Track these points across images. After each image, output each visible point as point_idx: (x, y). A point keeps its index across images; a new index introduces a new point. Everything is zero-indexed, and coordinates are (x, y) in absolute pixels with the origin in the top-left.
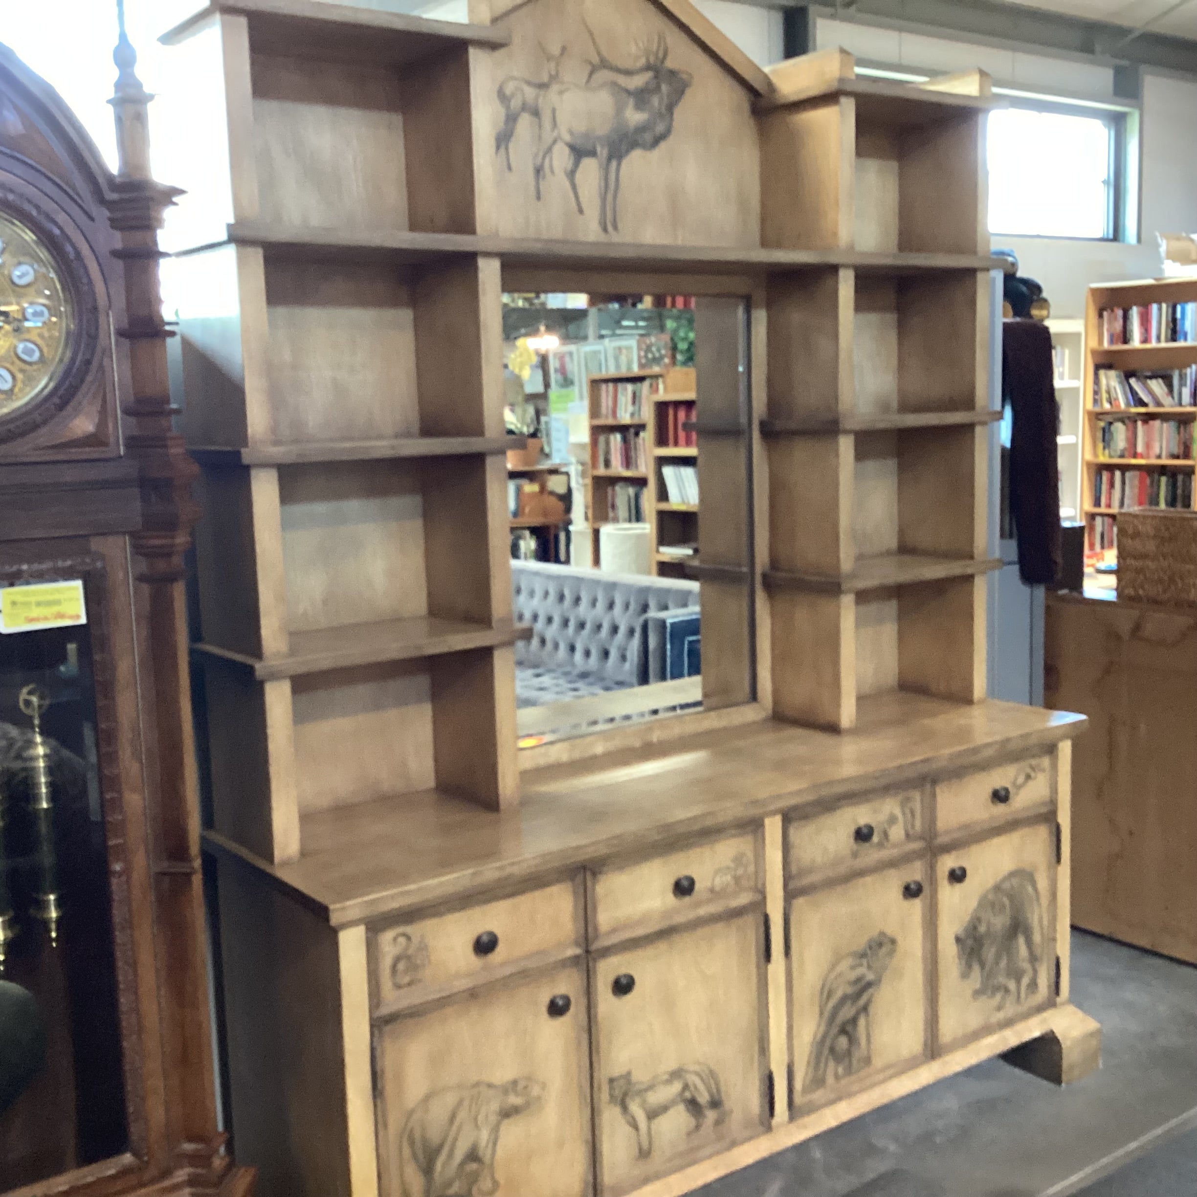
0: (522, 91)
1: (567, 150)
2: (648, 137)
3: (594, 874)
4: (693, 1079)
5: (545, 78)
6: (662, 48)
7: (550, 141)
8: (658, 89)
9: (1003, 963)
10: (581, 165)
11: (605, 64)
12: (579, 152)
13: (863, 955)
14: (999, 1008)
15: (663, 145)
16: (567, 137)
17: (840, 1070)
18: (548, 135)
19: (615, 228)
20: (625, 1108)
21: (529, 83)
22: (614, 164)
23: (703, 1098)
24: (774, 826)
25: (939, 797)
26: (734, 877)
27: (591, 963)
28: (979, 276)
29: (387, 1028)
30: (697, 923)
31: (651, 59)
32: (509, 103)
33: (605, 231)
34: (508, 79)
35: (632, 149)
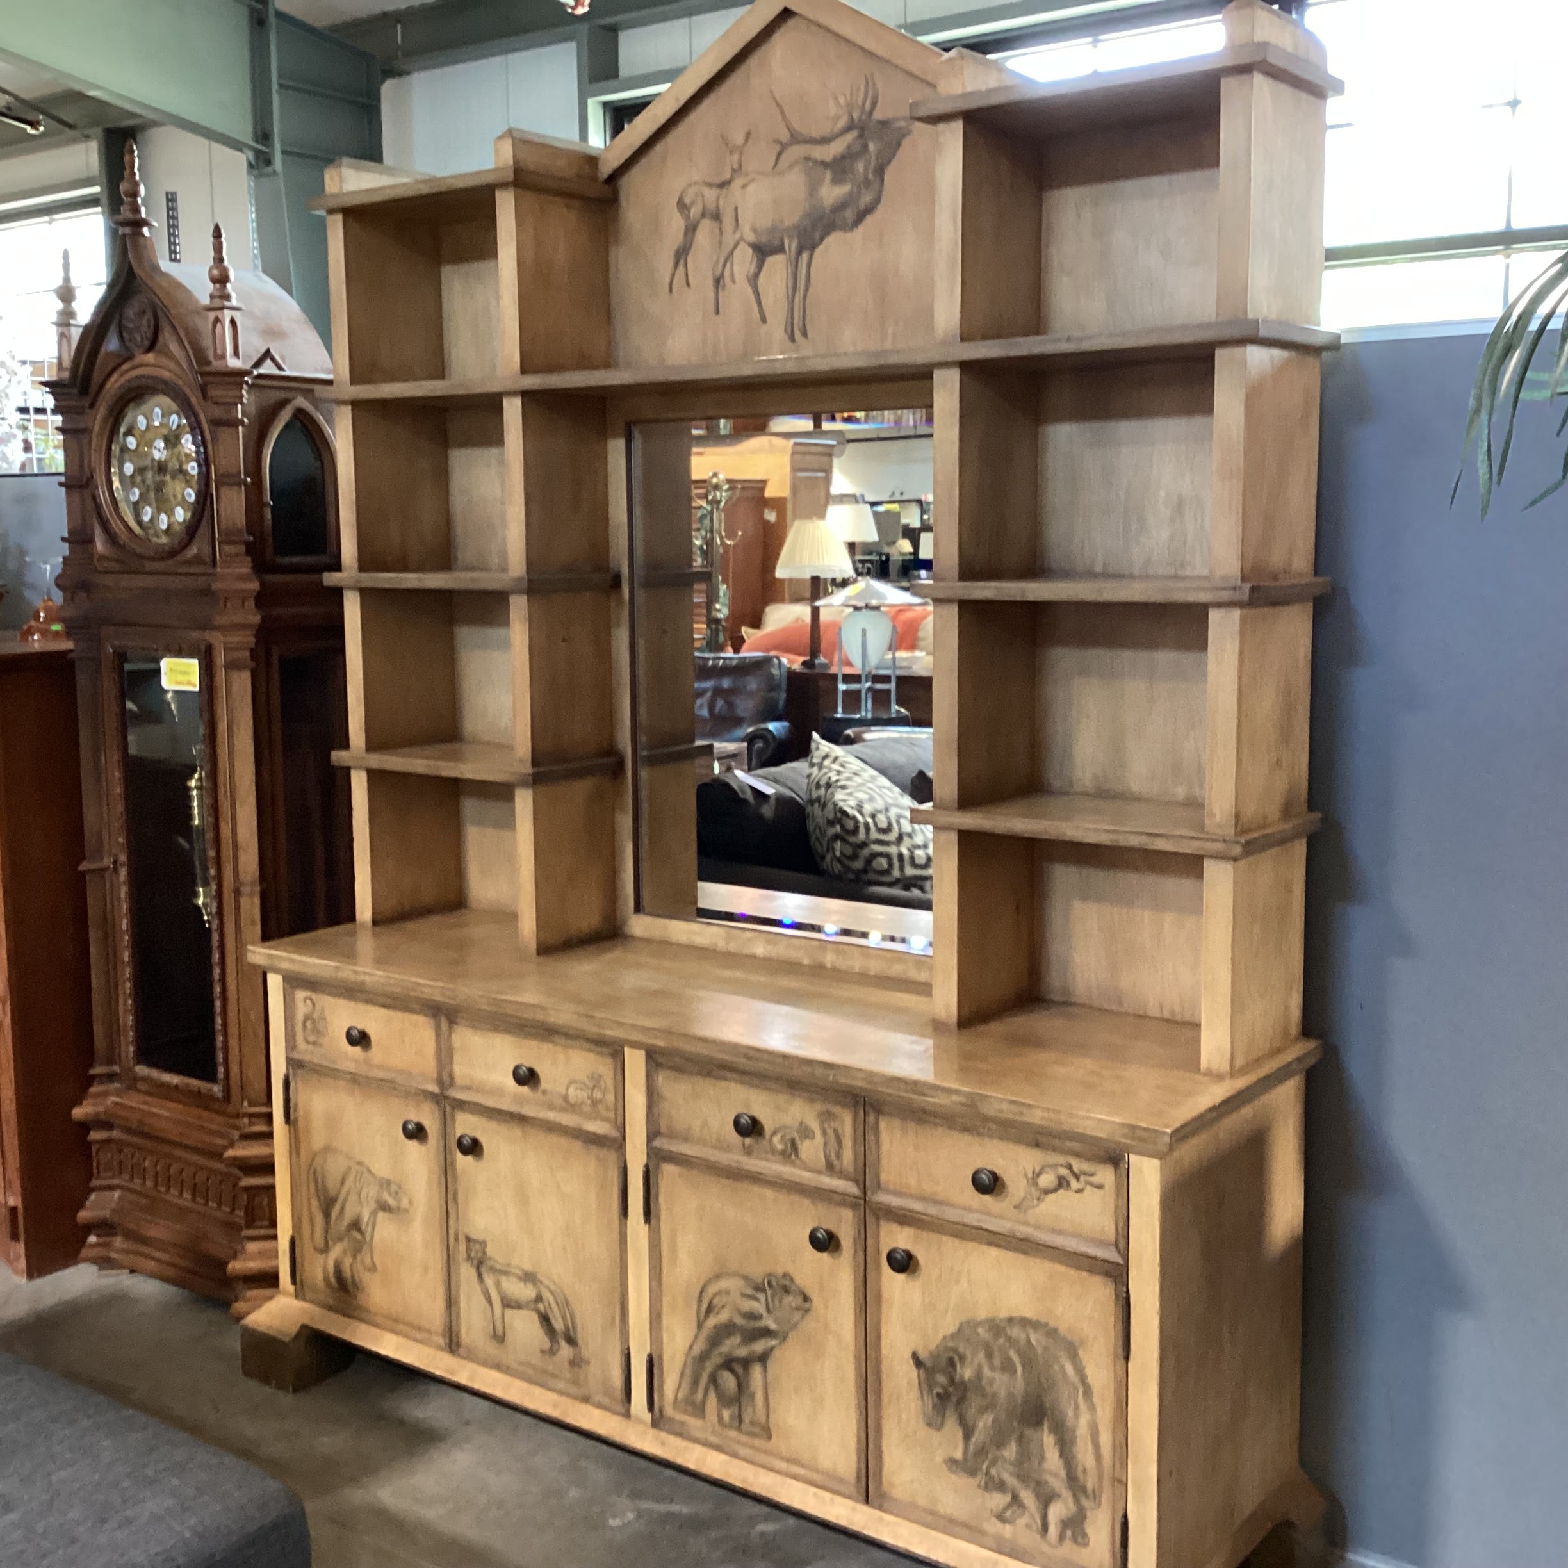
0: (703, 196)
1: (750, 251)
2: (849, 214)
3: (452, 1022)
4: (546, 1295)
5: (727, 176)
6: (869, 99)
7: (732, 244)
8: (865, 147)
9: (1011, 1451)
11: (796, 138)
12: (762, 252)
13: (759, 1288)
14: (1001, 1517)
15: (869, 220)
16: (750, 237)
17: (726, 1414)
18: (729, 238)
19: (805, 334)
20: (480, 1276)
21: (710, 185)
22: (805, 256)
23: (558, 1325)
24: (635, 1061)
25: (885, 1137)
26: (590, 1098)
27: (448, 1108)
28: (1220, 354)
29: (299, 1072)
30: (551, 1128)
31: (856, 116)
32: (689, 212)
33: (792, 339)
34: (690, 185)
35: (828, 233)
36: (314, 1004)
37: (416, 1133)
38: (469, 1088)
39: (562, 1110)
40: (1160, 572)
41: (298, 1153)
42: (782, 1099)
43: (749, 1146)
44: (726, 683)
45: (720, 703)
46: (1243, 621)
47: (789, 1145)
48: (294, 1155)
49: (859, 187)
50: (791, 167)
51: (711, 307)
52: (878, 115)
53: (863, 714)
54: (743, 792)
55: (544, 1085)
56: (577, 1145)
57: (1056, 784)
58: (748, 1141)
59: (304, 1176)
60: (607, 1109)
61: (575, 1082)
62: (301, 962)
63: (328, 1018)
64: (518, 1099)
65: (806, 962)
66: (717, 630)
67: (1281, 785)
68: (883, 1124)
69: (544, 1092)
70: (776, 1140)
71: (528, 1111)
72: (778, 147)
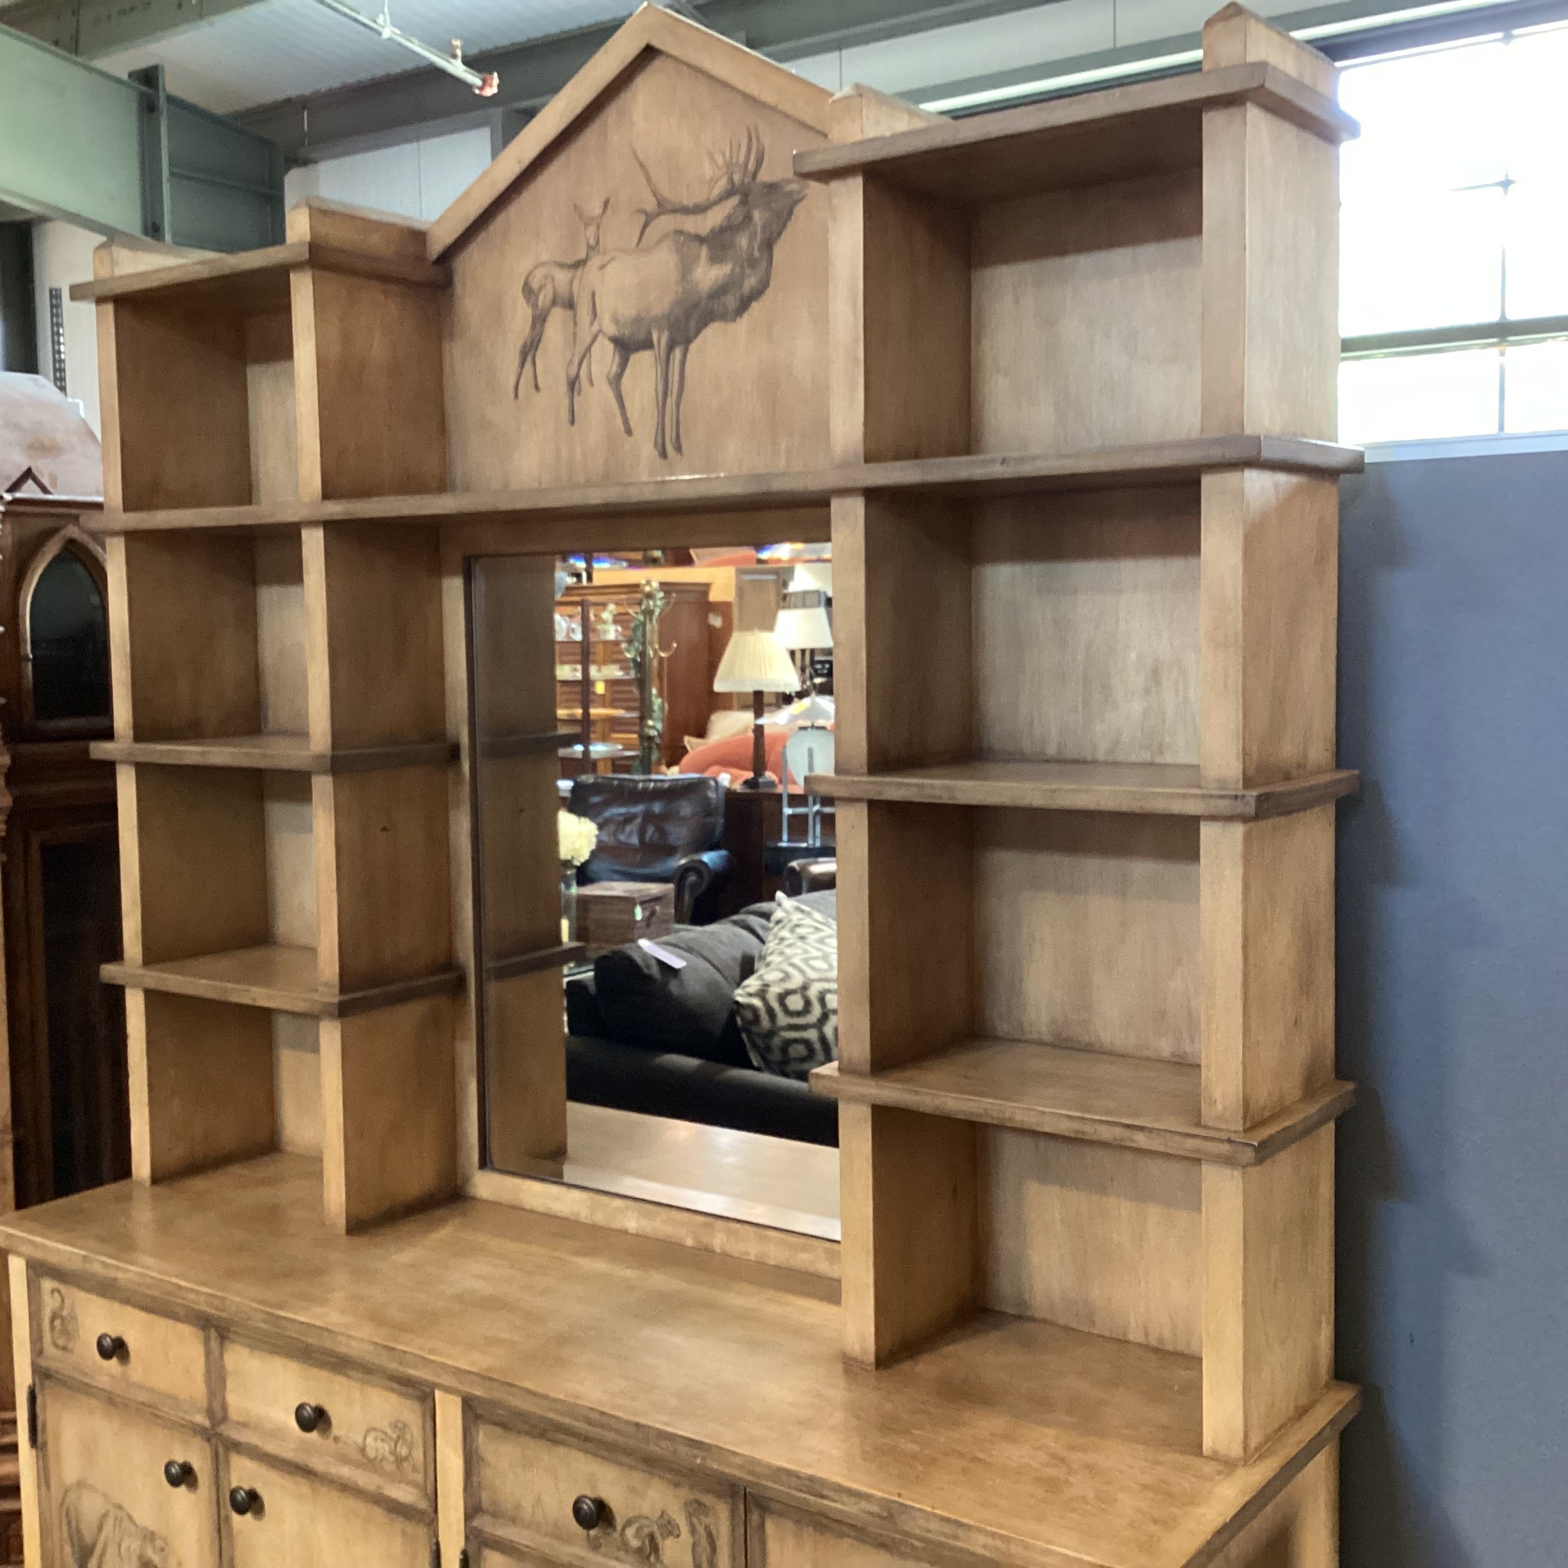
0: (553, 279)
1: (610, 346)
2: (731, 301)
3: (223, 1338)
5: (582, 255)
6: (752, 157)
7: (588, 340)
8: (748, 218)
10: (630, 363)
11: (664, 207)
12: (626, 347)
15: (755, 305)
16: (611, 330)
18: (585, 332)
19: (678, 448)
21: (561, 266)
22: (678, 353)
24: (449, 1411)
25: (772, 1545)
26: (393, 1452)
27: (221, 1450)
28: (1208, 482)
29: (47, 1383)
30: (347, 1488)
31: (737, 178)
32: (537, 300)
33: (664, 455)
34: (536, 267)
35: (706, 325)
36: (63, 1300)
37: (182, 1476)
38: (245, 1425)
39: (358, 1465)
40: (1133, 758)
41: (48, 1487)
42: (637, 1478)
43: (597, 1538)
44: (657, 808)
45: (650, 831)
46: (1247, 837)
47: (647, 1542)
48: (43, 1488)
49: (742, 266)
50: (659, 242)
51: (565, 414)
52: (764, 176)
53: (811, 842)
54: (648, 966)
55: (336, 1430)
56: (379, 1513)
57: (1003, 1027)
58: (592, 1532)
59: (55, 1516)
60: (415, 1469)
61: (374, 1429)
62: (43, 1246)
63: (80, 1318)
64: (304, 1447)
65: (689, 1242)
66: (650, 748)
67: (1301, 1053)
68: (770, 1527)
69: (336, 1439)
70: (630, 1532)
71: (318, 1464)
72: (643, 219)
